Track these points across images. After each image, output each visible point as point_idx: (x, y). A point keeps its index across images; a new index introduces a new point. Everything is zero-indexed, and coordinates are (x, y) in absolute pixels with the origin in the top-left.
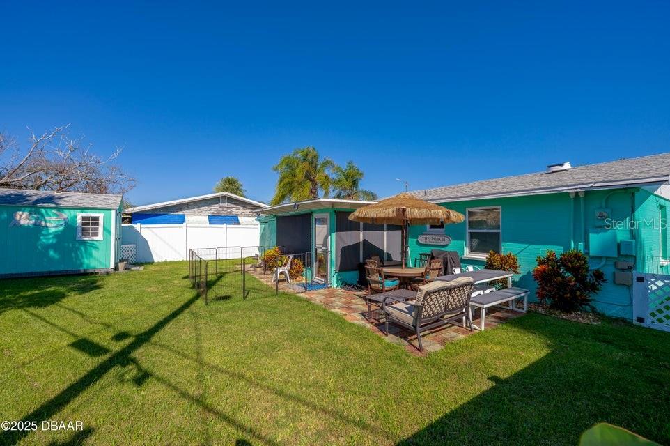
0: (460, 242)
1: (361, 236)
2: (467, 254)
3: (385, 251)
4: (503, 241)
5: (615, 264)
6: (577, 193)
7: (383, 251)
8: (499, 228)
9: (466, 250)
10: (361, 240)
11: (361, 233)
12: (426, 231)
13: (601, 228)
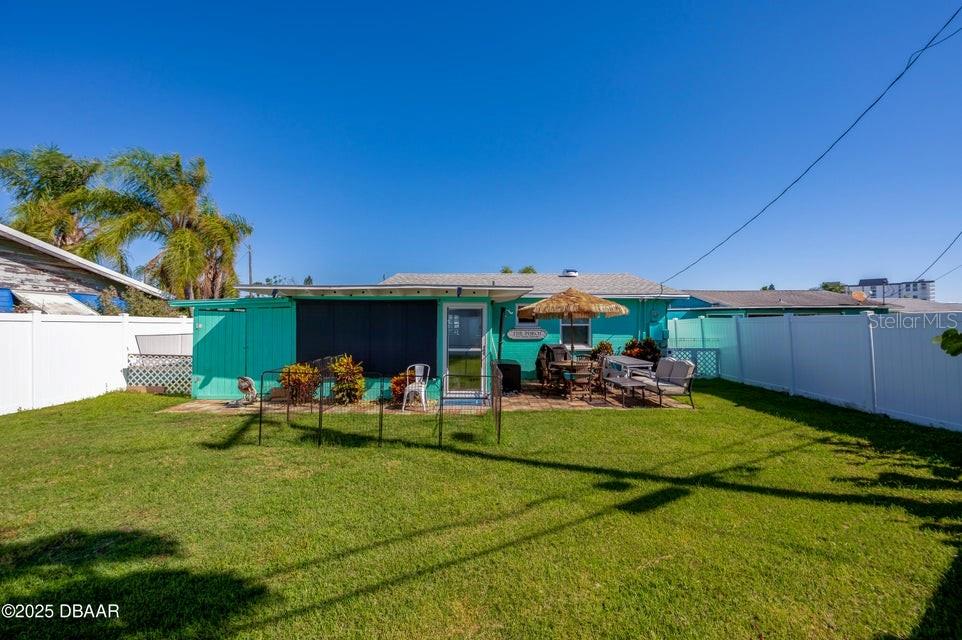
0: (555, 335)
4: (592, 333)
5: (660, 344)
6: (644, 299)
8: (588, 323)
9: (561, 342)
12: (516, 325)
13: (655, 322)
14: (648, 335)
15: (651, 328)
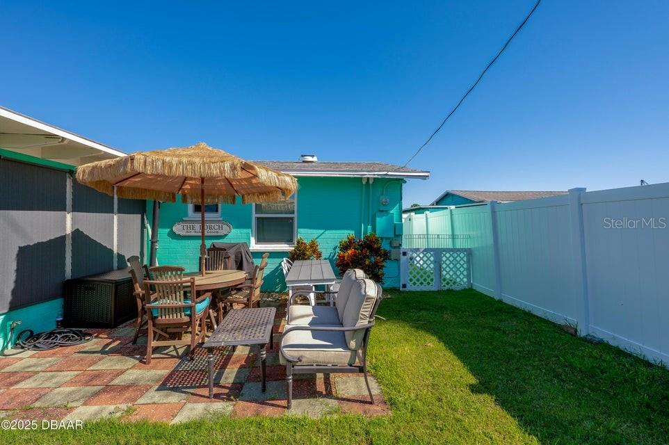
0: (245, 231)
1: (69, 222)
2: (254, 246)
3: (115, 251)
4: (298, 227)
5: (391, 243)
6: (368, 178)
7: (112, 251)
8: (293, 212)
9: (253, 240)
10: (69, 230)
11: (69, 217)
12: (187, 216)
13: (384, 212)
14: (374, 229)
15: (378, 219)
